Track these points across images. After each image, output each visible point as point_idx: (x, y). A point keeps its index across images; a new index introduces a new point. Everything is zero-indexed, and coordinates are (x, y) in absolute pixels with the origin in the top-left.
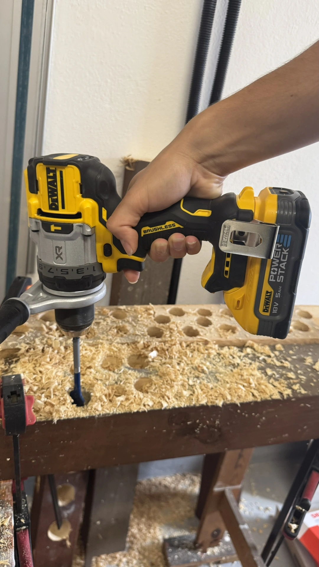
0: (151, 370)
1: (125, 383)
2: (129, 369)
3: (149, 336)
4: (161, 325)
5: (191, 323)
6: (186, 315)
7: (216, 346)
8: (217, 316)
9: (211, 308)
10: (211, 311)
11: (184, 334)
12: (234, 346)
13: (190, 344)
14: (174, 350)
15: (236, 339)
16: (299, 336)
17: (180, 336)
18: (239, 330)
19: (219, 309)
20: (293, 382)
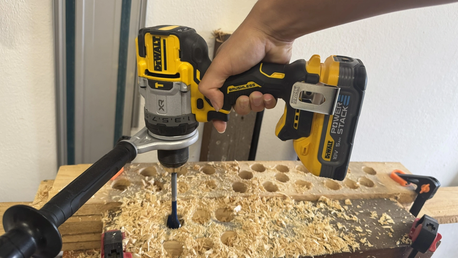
0: (236, 224)
1: (213, 236)
2: (217, 222)
3: (234, 191)
4: (245, 180)
5: (271, 179)
6: (266, 171)
7: (293, 201)
8: (294, 172)
9: (288, 164)
10: (288, 167)
11: (265, 190)
12: (309, 201)
13: (270, 198)
14: (256, 205)
15: (310, 194)
16: (365, 191)
17: (261, 191)
18: (313, 185)
19: (295, 166)
20: (361, 236)
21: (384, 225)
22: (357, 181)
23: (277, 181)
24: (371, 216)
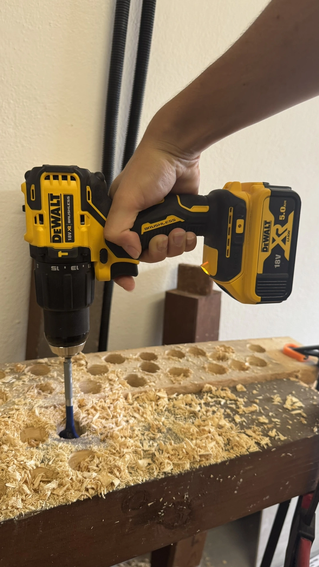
1: (55, 462)
3: (82, 393)
4: (97, 376)
5: (135, 371)
6: (126, 361)
8: (164, 358)
9: (155, 351)
10: (156, 354)
11: (128, 385)
12: (191, 393)
15: (191, 384)
16: (258, 372)
17: (123, 387)
18: (193, 372)
19: (165, 351)
20: (268, 428)
21: (293, 410)
22: (246, 361)
23: (144, 371)
24: (273, 402)
